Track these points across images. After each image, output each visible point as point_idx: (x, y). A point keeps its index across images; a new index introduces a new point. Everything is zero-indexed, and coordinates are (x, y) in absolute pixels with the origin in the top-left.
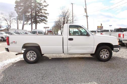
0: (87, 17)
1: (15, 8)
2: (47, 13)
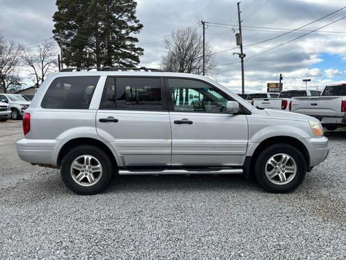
0: (242, 58)
1: (54, 31)
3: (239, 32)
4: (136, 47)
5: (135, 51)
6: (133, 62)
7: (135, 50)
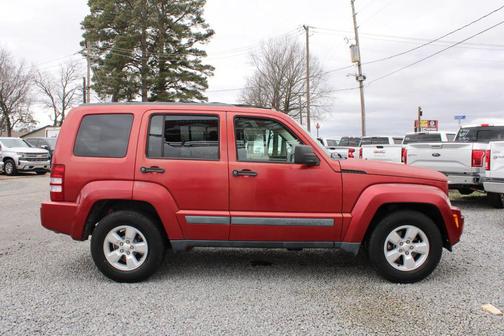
0: (361, 81)
1: (82, 44)
2: (208, 67)
3: (354, 43)
4: (203, 63)
5: (201, 70)
6: (198, 86)
7: (202, 68)
